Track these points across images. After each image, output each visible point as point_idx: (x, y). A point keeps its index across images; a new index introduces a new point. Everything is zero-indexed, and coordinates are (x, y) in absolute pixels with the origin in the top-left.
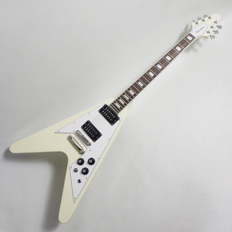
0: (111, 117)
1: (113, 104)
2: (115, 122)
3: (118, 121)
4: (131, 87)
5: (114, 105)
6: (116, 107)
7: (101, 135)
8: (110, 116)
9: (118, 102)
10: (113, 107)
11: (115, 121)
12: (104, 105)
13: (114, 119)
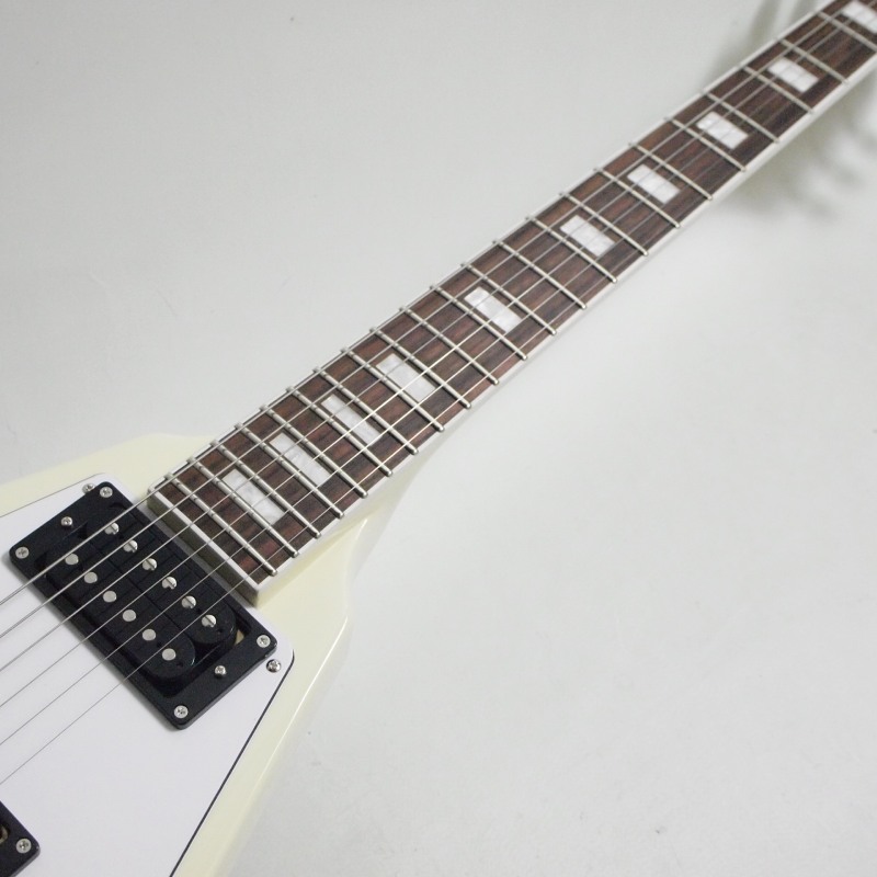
0: (173, 623)
1: (191, 475)
2: (222, 686)
3: (257, 681)
4: (392, 328)
5: (212, 493)
6: (231, 508)
7: (22, 847)
8: (155, 605)
9: (258, 458)
10: (190, 508)
11: (221, 670)
12: (77, 494)
13: (201, 649)
